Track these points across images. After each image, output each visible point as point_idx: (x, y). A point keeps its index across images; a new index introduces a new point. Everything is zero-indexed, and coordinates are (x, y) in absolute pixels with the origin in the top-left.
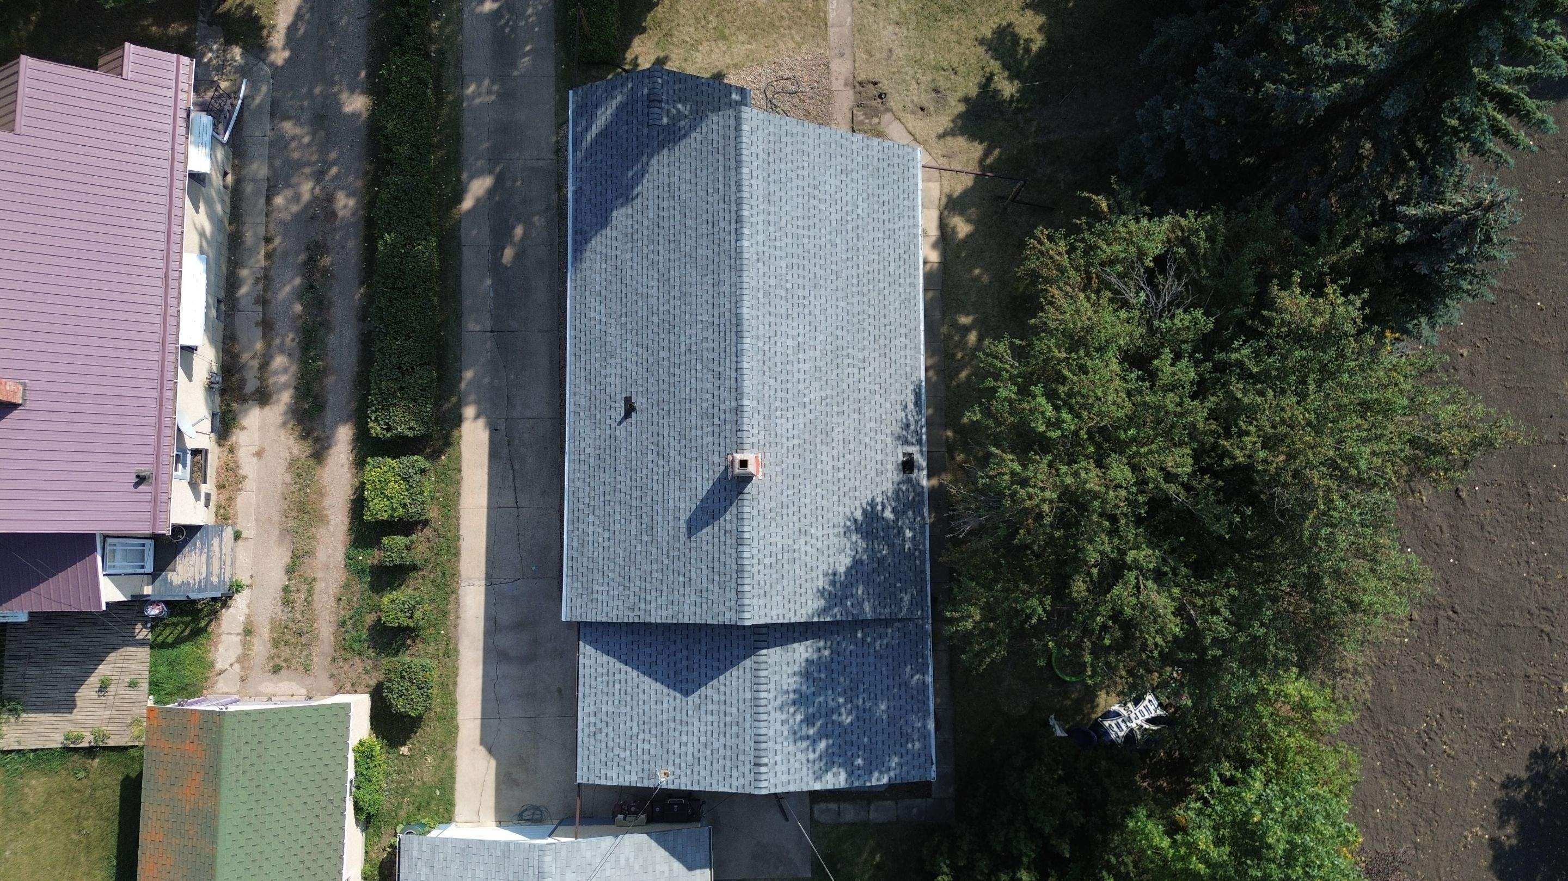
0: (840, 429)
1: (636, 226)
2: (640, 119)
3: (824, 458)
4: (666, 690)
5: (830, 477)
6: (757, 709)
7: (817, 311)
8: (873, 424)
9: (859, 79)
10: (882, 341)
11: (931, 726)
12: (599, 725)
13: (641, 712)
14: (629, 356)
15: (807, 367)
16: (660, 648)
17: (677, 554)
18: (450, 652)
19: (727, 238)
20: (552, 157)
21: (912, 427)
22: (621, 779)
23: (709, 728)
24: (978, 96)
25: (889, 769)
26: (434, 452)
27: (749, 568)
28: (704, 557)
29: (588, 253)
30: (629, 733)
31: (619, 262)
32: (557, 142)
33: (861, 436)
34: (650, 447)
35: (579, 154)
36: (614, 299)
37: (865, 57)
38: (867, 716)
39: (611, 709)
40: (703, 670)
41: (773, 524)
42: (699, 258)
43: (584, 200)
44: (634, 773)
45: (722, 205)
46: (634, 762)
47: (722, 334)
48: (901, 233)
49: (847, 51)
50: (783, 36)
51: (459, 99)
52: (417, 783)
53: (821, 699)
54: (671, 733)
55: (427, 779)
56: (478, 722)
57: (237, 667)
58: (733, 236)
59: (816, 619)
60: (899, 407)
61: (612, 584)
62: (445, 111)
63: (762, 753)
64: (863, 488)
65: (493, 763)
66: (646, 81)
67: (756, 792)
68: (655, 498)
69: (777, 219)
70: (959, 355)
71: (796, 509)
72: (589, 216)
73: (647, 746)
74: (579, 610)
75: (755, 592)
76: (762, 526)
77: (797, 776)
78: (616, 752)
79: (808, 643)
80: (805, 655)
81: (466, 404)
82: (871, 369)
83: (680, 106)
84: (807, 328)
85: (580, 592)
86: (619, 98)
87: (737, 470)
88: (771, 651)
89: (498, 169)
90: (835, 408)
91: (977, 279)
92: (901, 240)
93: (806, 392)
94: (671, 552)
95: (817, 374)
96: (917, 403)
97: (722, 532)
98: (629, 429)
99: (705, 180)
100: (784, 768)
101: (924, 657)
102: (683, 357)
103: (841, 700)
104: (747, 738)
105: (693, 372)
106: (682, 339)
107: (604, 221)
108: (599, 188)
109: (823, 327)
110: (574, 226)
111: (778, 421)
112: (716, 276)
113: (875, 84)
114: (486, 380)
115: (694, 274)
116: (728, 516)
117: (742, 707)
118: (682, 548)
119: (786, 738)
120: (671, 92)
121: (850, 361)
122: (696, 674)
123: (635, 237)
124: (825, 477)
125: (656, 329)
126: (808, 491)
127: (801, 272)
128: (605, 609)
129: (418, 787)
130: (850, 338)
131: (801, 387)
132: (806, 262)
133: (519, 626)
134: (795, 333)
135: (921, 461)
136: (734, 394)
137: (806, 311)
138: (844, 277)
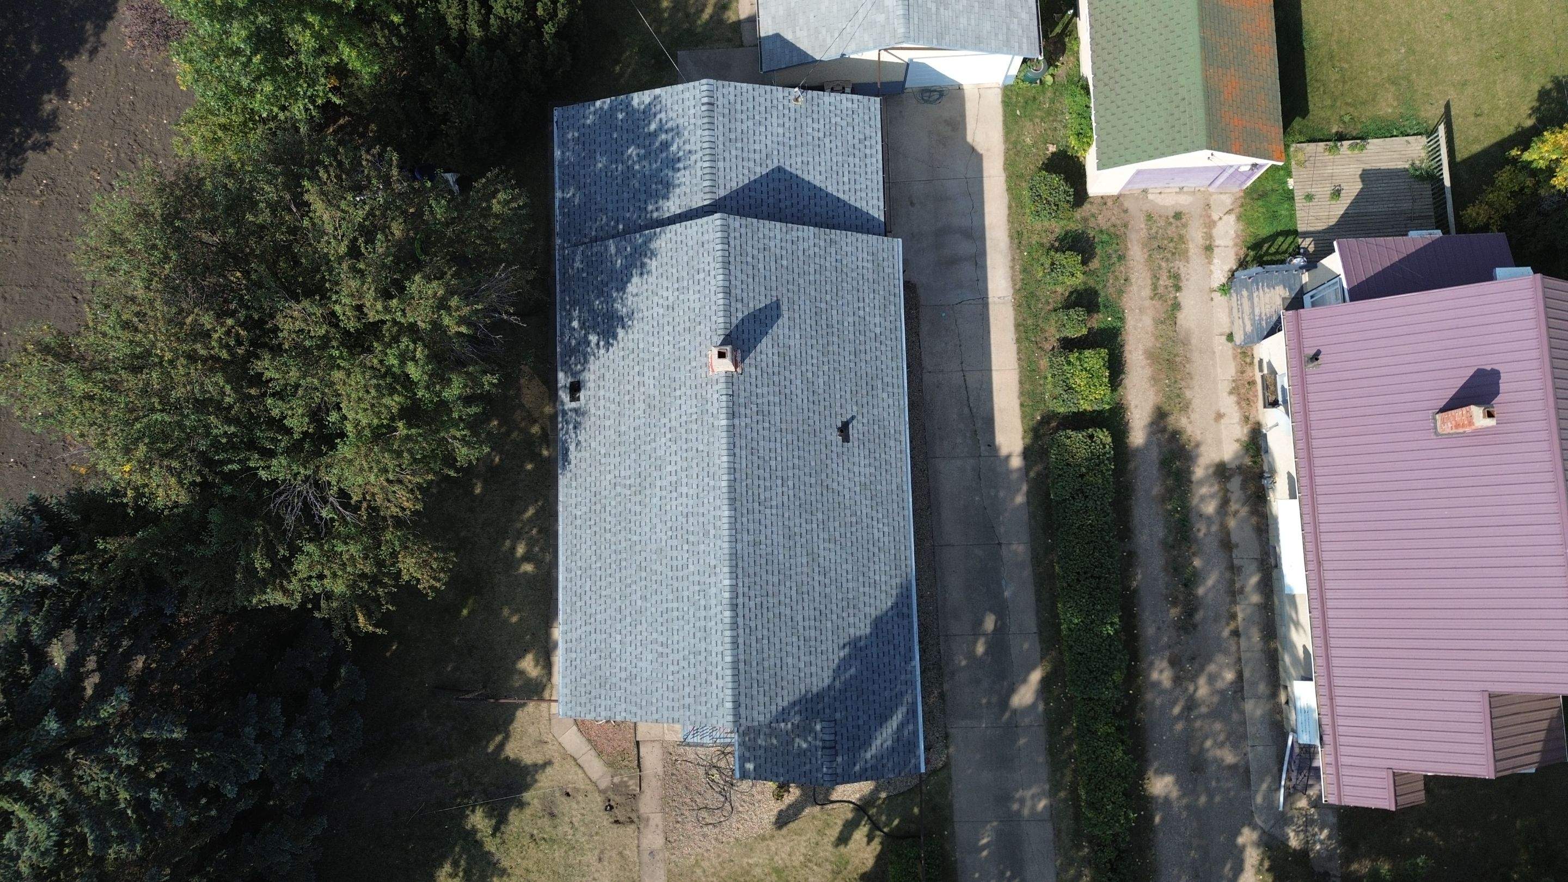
0: (637, 413)
1: (845, 615)
2: (844, 731)
3: (652, 381)
4: (799, 173)
5: (647, 364)
6: (713, 152)
7: (659, 526)
8: (608, 423)
9: (633, 826)
10: (598, 507)
11: (557, 153)
12: (862, 146)
13: (822, 155)
14: (846, 482)
15: (669, 468)
16: (806, 211)
17: (790, 287)
18: (1017, 236)
19: (746, 589)
20: (952, 731)
21: (571, 426)
22: (838, 98)
23: (757, 138)
24: (509, 810)
25: (595, 113)
26: (1048, 423)
27: (718, 266)
28: (762, 280)
29: (894, 592)
30: (833, 138)
31: (861, 579)
32: (947, 747)
33: (618, 409)
34: (821, 391)
35: (910, 700)
36: (865, 543)
37: (627, 852)
38: (615, 156)
39: (851, 159)
40: (764, 189)
41: (697, 311)
42: (776, 572)
43: (902, 649)
44: (827, 103)
45: (753, 625)
46: (827, 113)
47: (750, 493)
48: (579, 623)
49: (646, 857)
50: (714, 874)
51: (1053, 793)
52: (1038, 120)
53: (654, 166)
54: (792, 136)
55: (1028, 124)
56: (985, 174)
57: (1215, 217)
58: (740, 591)
59: (658, 230)
60: (584, 444)
61: (854, 267)
62: (1068, 778)
63: (706, 114)
64: (617, 359)
65: (969, 139)
66: (839, 771)
67: (711, 81)
68: (814, 342)
69: (697, 615)
70: (534, 531)
71: (677, 329)
72: (896, 632)
73: (816, 126)
74: (885, 246)
75: (711, 245)
76: (707, 308)
77: (676, 98)
78: (844, 123)
79: (667, 215)
80: (670, 203)
81: (1019, 469)
82: (609, 477)
83: (804, 745)
84: (668, 508)
85: (886, 264)
86: (868, 755)
87: (728, 349)
88: (700, 204)
89: (1007, 715)
90: (642, 433)
91: (514, 612)
92: (579, 614)
93: (669, 444)
94: (796, 289)
95: (659, 462)
96: (567, 450)
97: (745, 300)
98: (844, 411)
99: (772, 654)
100: (687, 103)
101: (563, 214)
102: (791, 474)
103: (637, 167)
104: (721, 127)
105: (779, 459)
106: (791, 493)
107: (878, 623)
108: (886, 660)
109: (654, 510)
110: (911, 623)
111: (694, 410)
112: (758, 552)
113: (617, 822)
114: (1002, 494)
115: (781, 557)
116: (740, 316)
117: (727, 154)
118: (785, 291)
119: (685, 128)
120: (814, 761)
121: (628, 482)
122: (771, 186)
123: (845, 604)
125: (820, 506)
126: (667, 348)
127: (675, 563)
128: (859, 245)
129: (1036, 117)
130: (629, 506)
131: (674, 448)
133: (953, 261)
134: (680, 500)
135: (564, 396)
136: (737, 431)
137: (669, 524)
138: (634, 566)
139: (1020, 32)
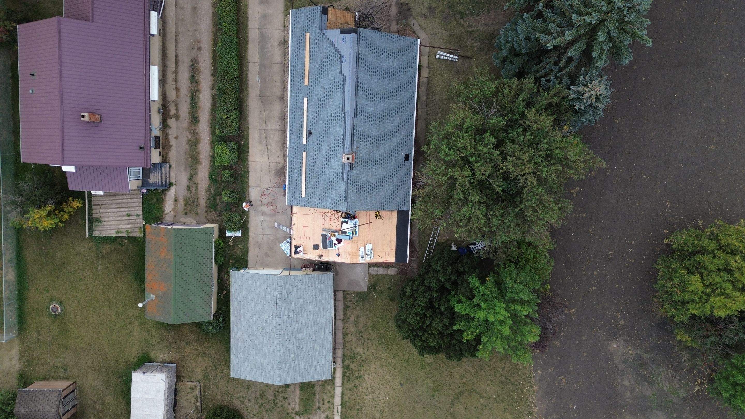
0: (383, 145)
3: (377, 156)
8: (395, 144)
10: (400, 114)
14: (310, 115)
15: (372, 123)
20: (282, 28)
33: (390, 148)
36: (305, 93)
41: (358, 178)
42: (336, 82)
43: (295, 54)
55: (239, 253)
57: (172, 212)
60: (405, 137)
62: (242, 8)
64: (390, 166)
68: (318, 166)
69: (364, 69)
71: (366, 173)
72: (297, 60)
74: (291, 202)
76: (354, 179)
82: (396, 124)
84: (373, 109)
85: (292, 196)
87: (346, 161)
90: (382, 138)
92: (410, 75)
93: (372, 132)
95: (376, 126)
97: (340, 181)
98: (309, 141)
102: (329, 118)
105: (332, 123)
106: (329, 111)
108: (301, 50)
109: (379, 109)
110: (291, 64)
111: (361, 143)
112: (341, 89)
115: (334, 88)
121: (388, 121)
123: (313, 71)
124: (376, 162)
125: (320, 106)
126: (370, 167)
127: (372, 89)
129: (235, 256)
130: (388, 112)
132: (374, 85)
134: (369, 111)
135: (412, 156)
137: (373, 103)
139: (238, 280)
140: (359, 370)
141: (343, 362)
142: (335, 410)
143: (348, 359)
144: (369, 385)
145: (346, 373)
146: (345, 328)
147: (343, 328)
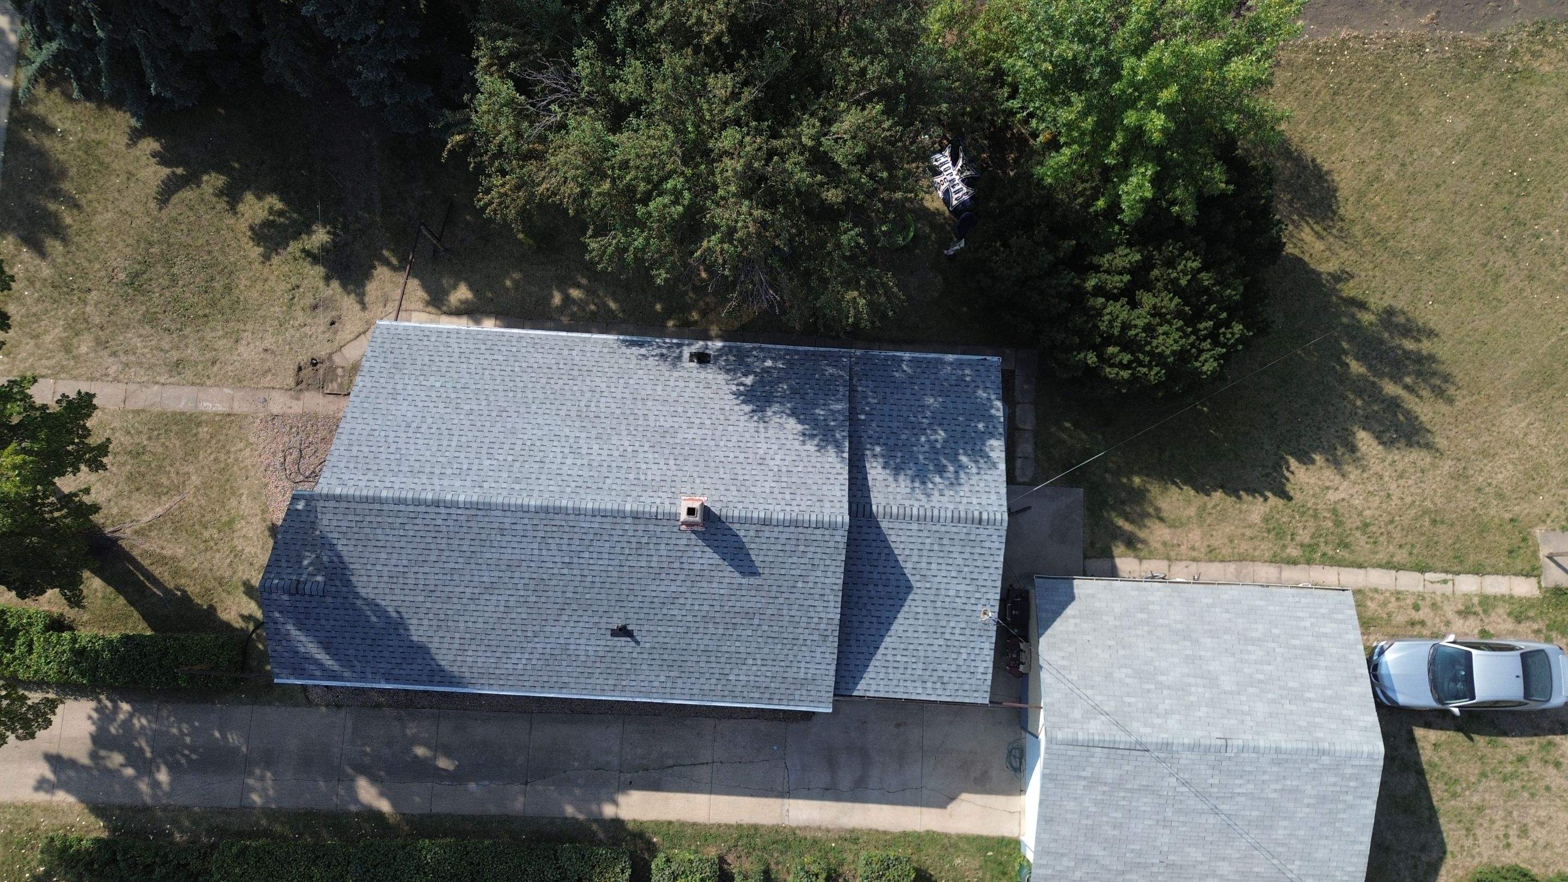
0: (662, 419)
1: (431, 616)
2: (315, 604)
3: (690, 437)
4: (905, 609)
5: (710, 432)
6: (929, 519)
7: (540, 433)
8: (659, 388)
9: (293, 384)
10: (575, 373)
11: (950, 357)
12: (935, 679)
13: (925, 635)
14: (569, 630)
15: (596, 447)
16: (864, 612)
17: (774, 588)
18: (853, 837)
19: (454, 517)
20: (342, 714)
21: (664, 351)
22: (988, 658)
23: (943, 567)
24: (325, 267)
25: (989, 399)
26: (648, 850)
27: (794, 515)
28: (780, 559)
29: (455, 669)
30: (944, 648)
31: (468, 636)
32: (327, 706)
33: (671, 400)
34: (665, 611)
35: (346, 674)
36: (506, 643)
37: (269, 377)
38: (939, 416)
39: (920, 666)
40: (889, 570)
41: (753, 489)
42: (472, 549)
43: (396, 671)
44: (983, 645)
45: (418, 521)
46: (972, 645)
47: (554, 529)
48: (464, 346)
49: (262, 395)
50: (236, 460)
51: (267, 812)
52: (980, 875)
53: (921, 457)
54: (946, 605)
55: (976, 863)
56: (924, 810)
58: (453, 511)
59: (846, 455)
60: (644, 362)
61: (799, 658)
62: (278, 828)
63: (970, 516)
64: (722, 402)
65: (964, 796)
66: (274, 596)
67: (1005, 524)
68: (718, 608)
69: (438, 466)
70: (592, 307)
71: (739, 466)
72: (414, 667)
73: (957, 631)
74: (823, 694)
75: (817, 510)
76: (753, 500)
77: (992, 485)
78: (960, 662)
79: (868, 465)
80: (880, 470)
81: (601, 813)
82: (603, 385)
83: (306, 562)
84: (555, 443)
85: (804, 692)
86: (289, 627)
87: (697, 518)
88: (874, 501)
89: (349, 771)
90: (640, 422)
91: (516, 283)
92: (472, 347)
93: (622, 449)
94: (773, 594)
95: (605, 437)
96: (641, 345)
97: (757, 540)
98: (644, 634)
99: (390, 538)
100: (985, 496)
101: (886, 359)
102: (575, 572)
103: (923, 439)
104: (955, 530)
105: (591, 562)
106: (555, 571)
107: (422, 650)
108: (386, 654)
110: (424, 683)
111: (650, 477)
112: (493, 532)
113: (300, 369)
114: (577, 791)
115: (489, 555)
116: (742, 533)
117: (925, 533)
118: (769, 582)
119: (957, 492)
120: (289, 571)
121: (593, 404)
122: (892, 577)
123: (442, 617)
124: (709, 438)
125: (543, 599)
126: (722, 454)
127: (497, 446)
128: (823, 666)
129: (984, 874)
130: (569, 403)
131: (616, 454)
132: (486, 441)
133: (832, 764)
134: (560, 456)
135: (698, 346)
136: (618, 520)
137: (538, 443)
138: (505, 404)
139: (1058, 868)
140: (1315, 516)
141: (1293, 562)
142: (1439, 588)
143: (1284, 546)
144: (1357, 487)
145: (1324, 555)
146: (1195, 554)
147: (1194, 560)
